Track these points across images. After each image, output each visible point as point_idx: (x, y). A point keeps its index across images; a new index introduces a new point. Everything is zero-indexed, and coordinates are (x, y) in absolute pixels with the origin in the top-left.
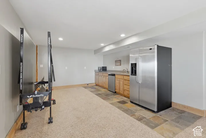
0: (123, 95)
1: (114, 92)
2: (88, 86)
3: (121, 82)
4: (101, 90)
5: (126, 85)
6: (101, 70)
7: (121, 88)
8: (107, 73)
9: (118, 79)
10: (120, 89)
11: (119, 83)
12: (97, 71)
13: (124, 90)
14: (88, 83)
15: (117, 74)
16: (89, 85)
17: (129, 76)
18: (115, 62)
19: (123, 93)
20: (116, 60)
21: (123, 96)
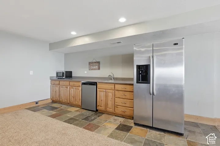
0: (113, 113)
1: (94, 111)
2: (37, 105)
3: (110, 95)
4: (68, 110)
5: (119, 98)
6: (63, 76)
7: (110, 103)
8: (80, 81)
9: (104, 90)
10: (106, 105)
11: (106, 96)
12: (55, 78)
13: (116, 106)
14: (36, 100)
15: (99, 83)
16: (39, 104)
17: (132, 85)
18: (89, 64)
19: (114, 111)
20: (91, 61)
21: (113, 115)
